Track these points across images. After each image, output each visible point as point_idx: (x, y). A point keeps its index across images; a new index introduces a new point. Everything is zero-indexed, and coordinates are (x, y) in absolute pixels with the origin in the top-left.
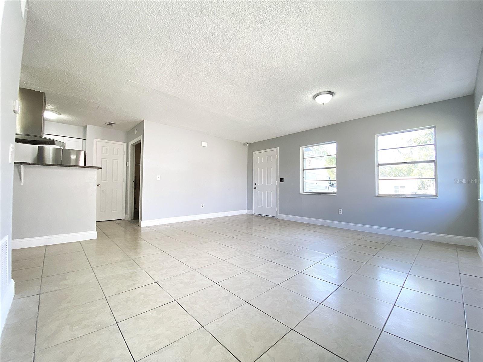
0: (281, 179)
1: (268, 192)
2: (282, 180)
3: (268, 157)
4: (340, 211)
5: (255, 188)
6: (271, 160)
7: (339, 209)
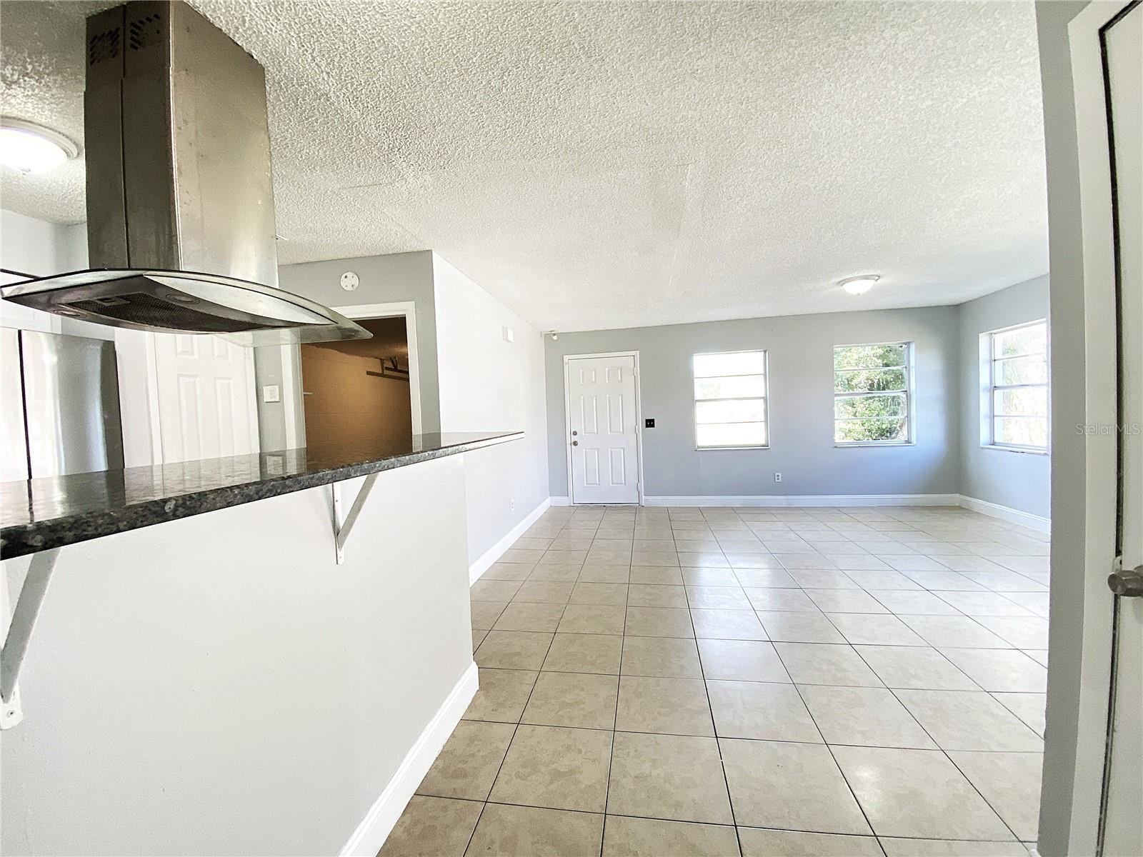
0: (647, 421)
1: (613, 450)
2: (650, 423)
3: (608, 370)
4: (778, 476)
5: (575, 443)
6: (620, 379)
7: (776, 474)
